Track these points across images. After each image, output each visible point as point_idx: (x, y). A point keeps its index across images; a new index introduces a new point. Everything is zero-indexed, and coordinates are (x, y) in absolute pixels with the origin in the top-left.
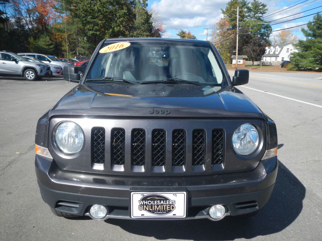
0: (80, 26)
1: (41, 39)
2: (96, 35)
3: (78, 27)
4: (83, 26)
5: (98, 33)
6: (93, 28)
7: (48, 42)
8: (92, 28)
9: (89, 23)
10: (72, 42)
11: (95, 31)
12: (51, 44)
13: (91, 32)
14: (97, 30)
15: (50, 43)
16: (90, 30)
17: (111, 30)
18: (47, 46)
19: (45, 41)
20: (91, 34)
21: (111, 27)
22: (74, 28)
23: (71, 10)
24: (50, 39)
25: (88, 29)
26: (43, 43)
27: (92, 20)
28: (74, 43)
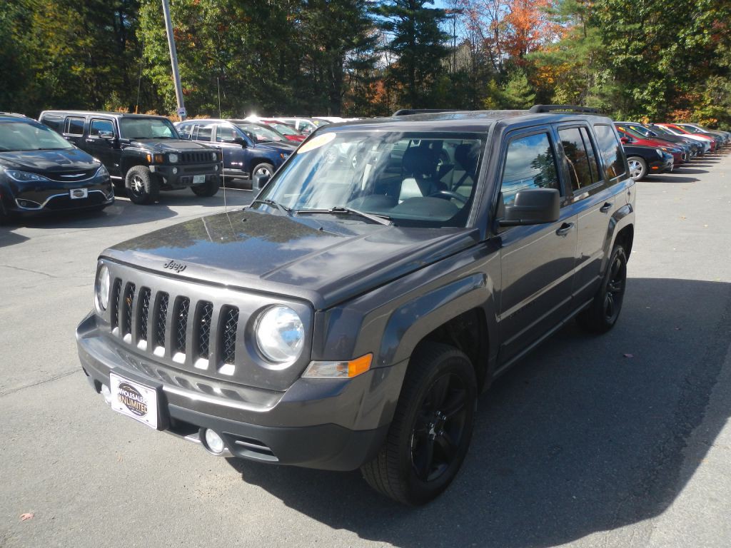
0: (599, 44)
1: (511, 84)
2: (635, 62)
3: (592, 49)
4: (604, 43)
5: (640, 57)
6: (628, 46)
7: (525, 87)
8: (624, 47)
9: (619, 35)
10: (577, 83)
11: (632, 53)
12: (531, 92)
13: (622, 57)
14: (639, 51)
15: (528, 89)
16: (620, 52)
17: (674, 47)
18: (520, 97)
19: (518, 88)
20: (621, 62)
21: (676, 39)
22: (583, 52)
23: (581, 11)
24: (530, 82)
25: (616, 50)
26: (514, 91)
27: (628, 28)
28: (580, 85)
